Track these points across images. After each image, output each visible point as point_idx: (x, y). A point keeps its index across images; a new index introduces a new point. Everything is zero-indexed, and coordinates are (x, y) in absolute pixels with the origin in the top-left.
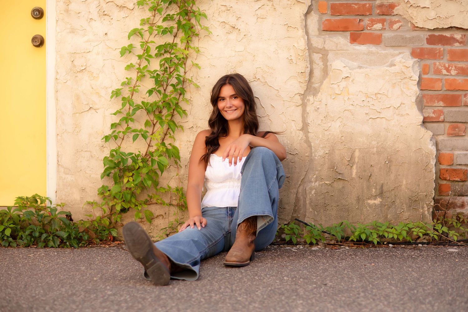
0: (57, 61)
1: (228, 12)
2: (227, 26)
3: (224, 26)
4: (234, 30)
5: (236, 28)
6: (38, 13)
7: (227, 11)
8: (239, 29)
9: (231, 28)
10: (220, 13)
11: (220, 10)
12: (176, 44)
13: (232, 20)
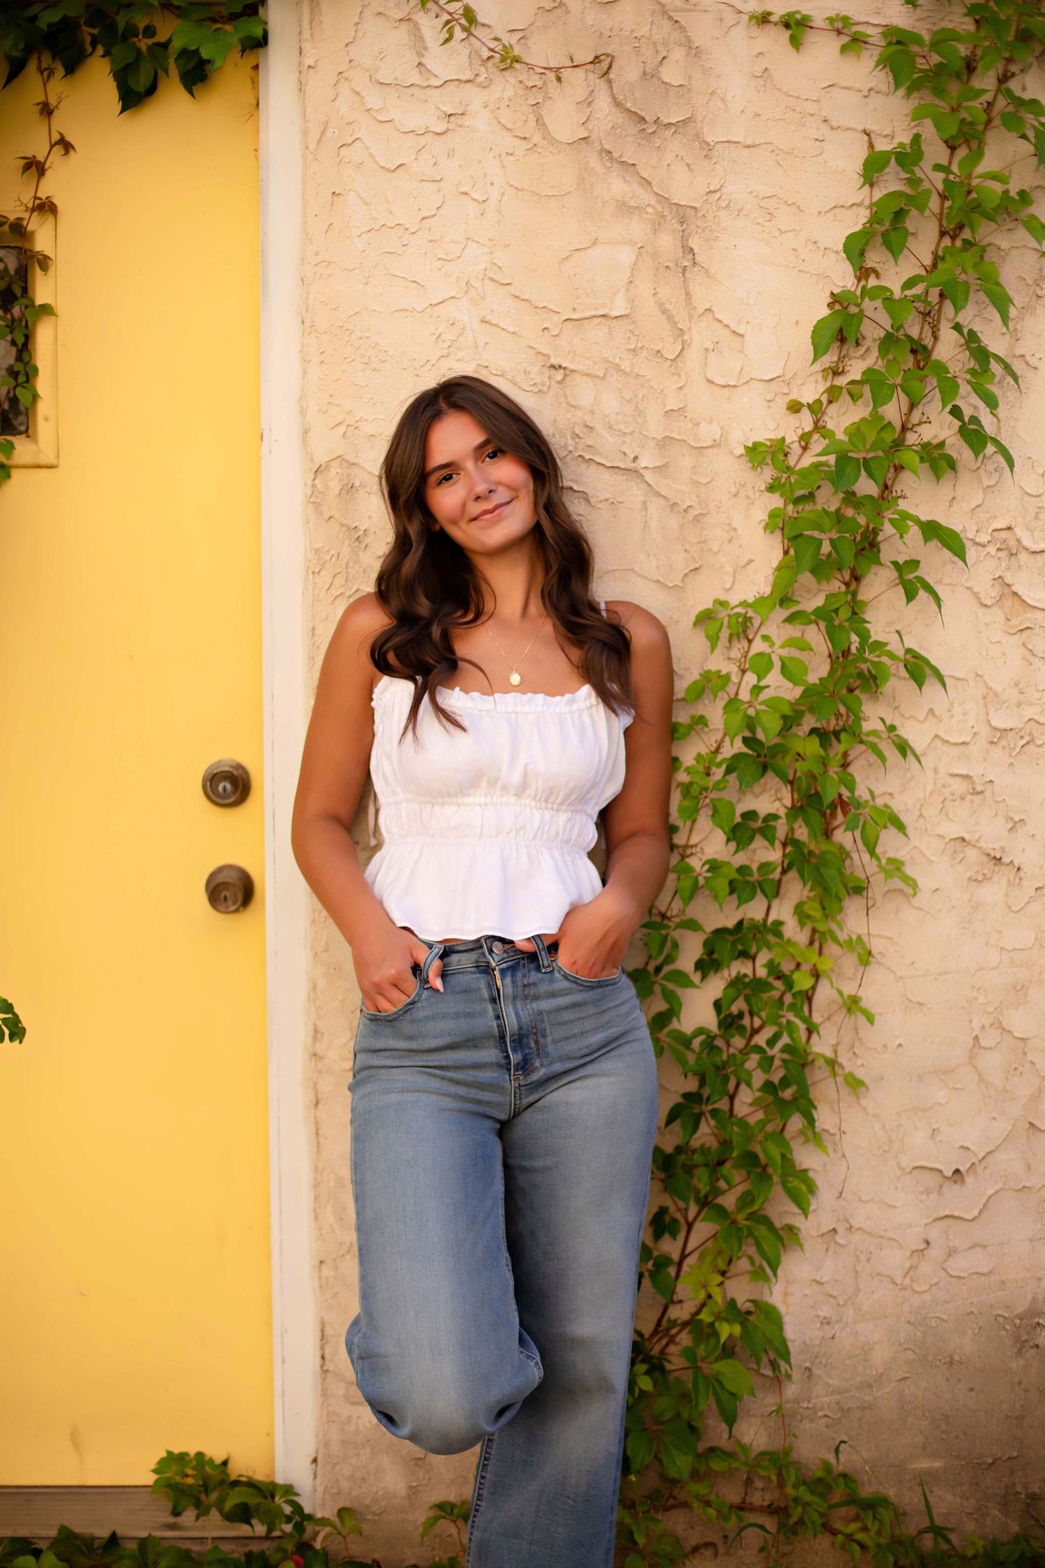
0: (315, 988)
1: (977, 799)
2: (972, 854)
3: (961, 856)
4: (997, 868)
5: (1006, 860)
6: (229, 786)
7: (974, 797)
8: (1016, 864)
9: (985, 859)
10: (947, 803)
11: (947, 791)
12: (779, 923)
13: (991, 833)
